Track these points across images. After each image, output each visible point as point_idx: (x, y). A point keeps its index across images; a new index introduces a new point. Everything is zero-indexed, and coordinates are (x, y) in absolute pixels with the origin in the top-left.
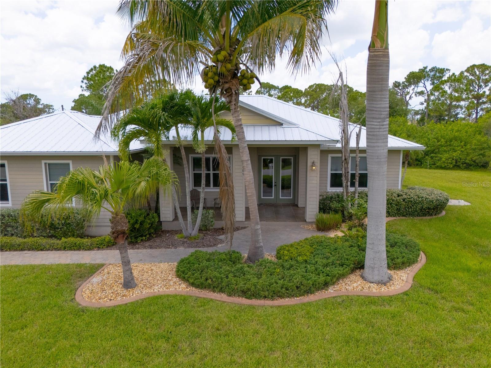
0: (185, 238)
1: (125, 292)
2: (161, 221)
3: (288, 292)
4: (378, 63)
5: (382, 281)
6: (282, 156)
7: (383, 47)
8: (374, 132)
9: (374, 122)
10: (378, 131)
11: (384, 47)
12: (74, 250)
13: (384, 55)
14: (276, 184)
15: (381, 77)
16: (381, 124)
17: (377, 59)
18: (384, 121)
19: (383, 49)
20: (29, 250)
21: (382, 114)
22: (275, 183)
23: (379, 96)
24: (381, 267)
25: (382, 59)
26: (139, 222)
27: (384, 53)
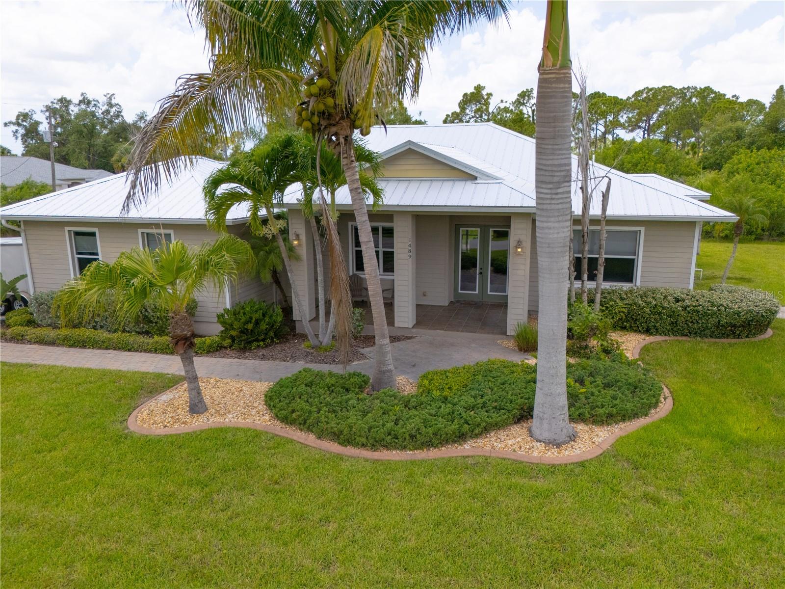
0: (313, 348)
2: (295, 321)
4: (548, 92)
6: (494, 226)
7: (556, 66)
8: (543, 204)
9: (542, 188)
10: (550, 204)
11: (558, 66)
13: (557, 78)
15: (552, 115)
16: (554, 191)
17: (547, 85)
18: (560, 188)
19: (556, 69)
21: (554, 176)
22: (481, 269)
23: (550, 147)
24: (554, 418)
25: (553, 85)
27: (557, 76)
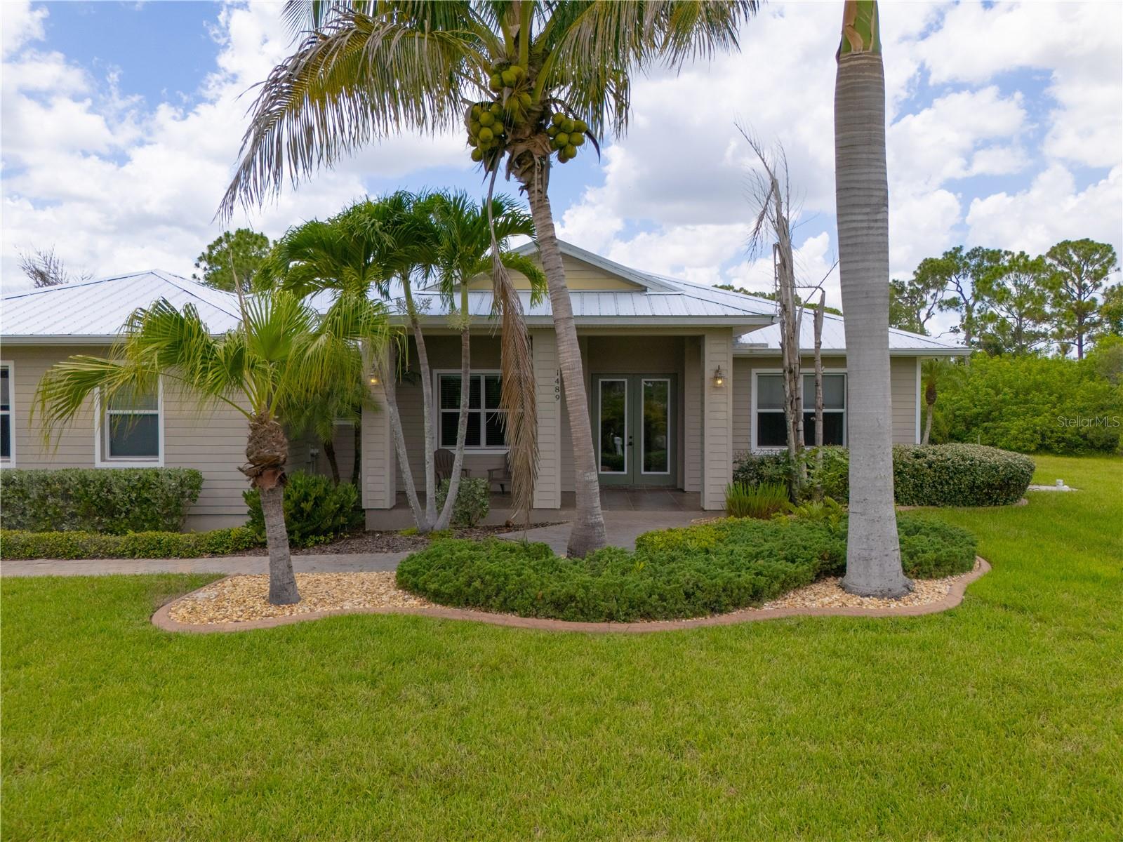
0: (420, 535)
1: (272, 609)
2: (364, 510)
3: (665, 604)
4: (858, 83)
5: (890, 590)
6: (644, 375)
7: (868, 49)
8: (856, 236)
9: (855, 214)
10: (867, 235)
11: (871, 49)
12: (156, 557)
13: (871, 65)
14: (631, 440)
15: (867, 112)
16: (871, 217)
17: (857, 74)
18: (879, 213)
19: (868, 53)
20: (48, 557)
21: (872, 196)
22: (631, 437)
23: (864, 156)
24: (887, 555)
25: (866, 74)
26: (311, 499)
27: (870, 62)
